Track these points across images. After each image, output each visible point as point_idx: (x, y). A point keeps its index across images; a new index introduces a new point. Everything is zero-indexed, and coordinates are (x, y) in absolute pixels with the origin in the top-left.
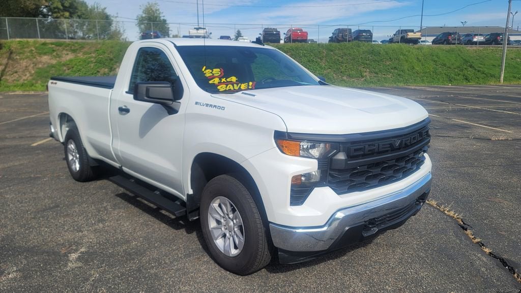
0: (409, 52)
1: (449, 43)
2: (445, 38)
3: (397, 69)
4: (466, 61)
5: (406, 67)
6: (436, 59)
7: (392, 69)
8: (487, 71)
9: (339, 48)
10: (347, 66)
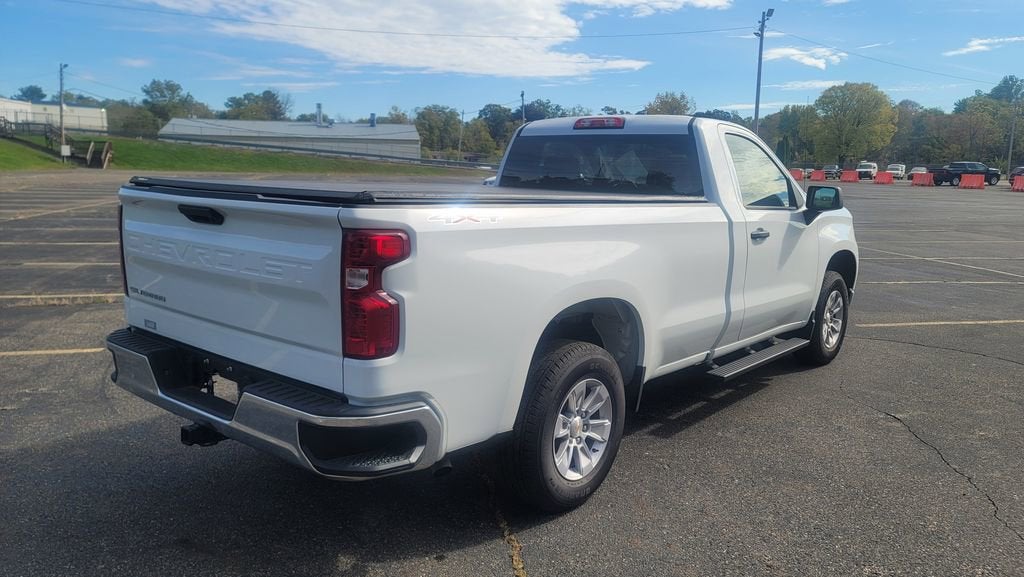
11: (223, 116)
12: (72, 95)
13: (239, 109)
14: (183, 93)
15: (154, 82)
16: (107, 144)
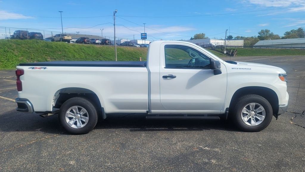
0: (69, 47)
1: (85, 43)
2: (82, 40)
3: (66, 57)
4: (98, 53)
5: (71, 56)
6: (84, 51)
7: (63, 56)
8: (108, 58)
9: (24, 43)
10: (35, 54)
11: (283, 38)
12: (239, 37)
13: (288, 35)
14: (270, 32)
15: (262, 30)
16: (235, 50)
